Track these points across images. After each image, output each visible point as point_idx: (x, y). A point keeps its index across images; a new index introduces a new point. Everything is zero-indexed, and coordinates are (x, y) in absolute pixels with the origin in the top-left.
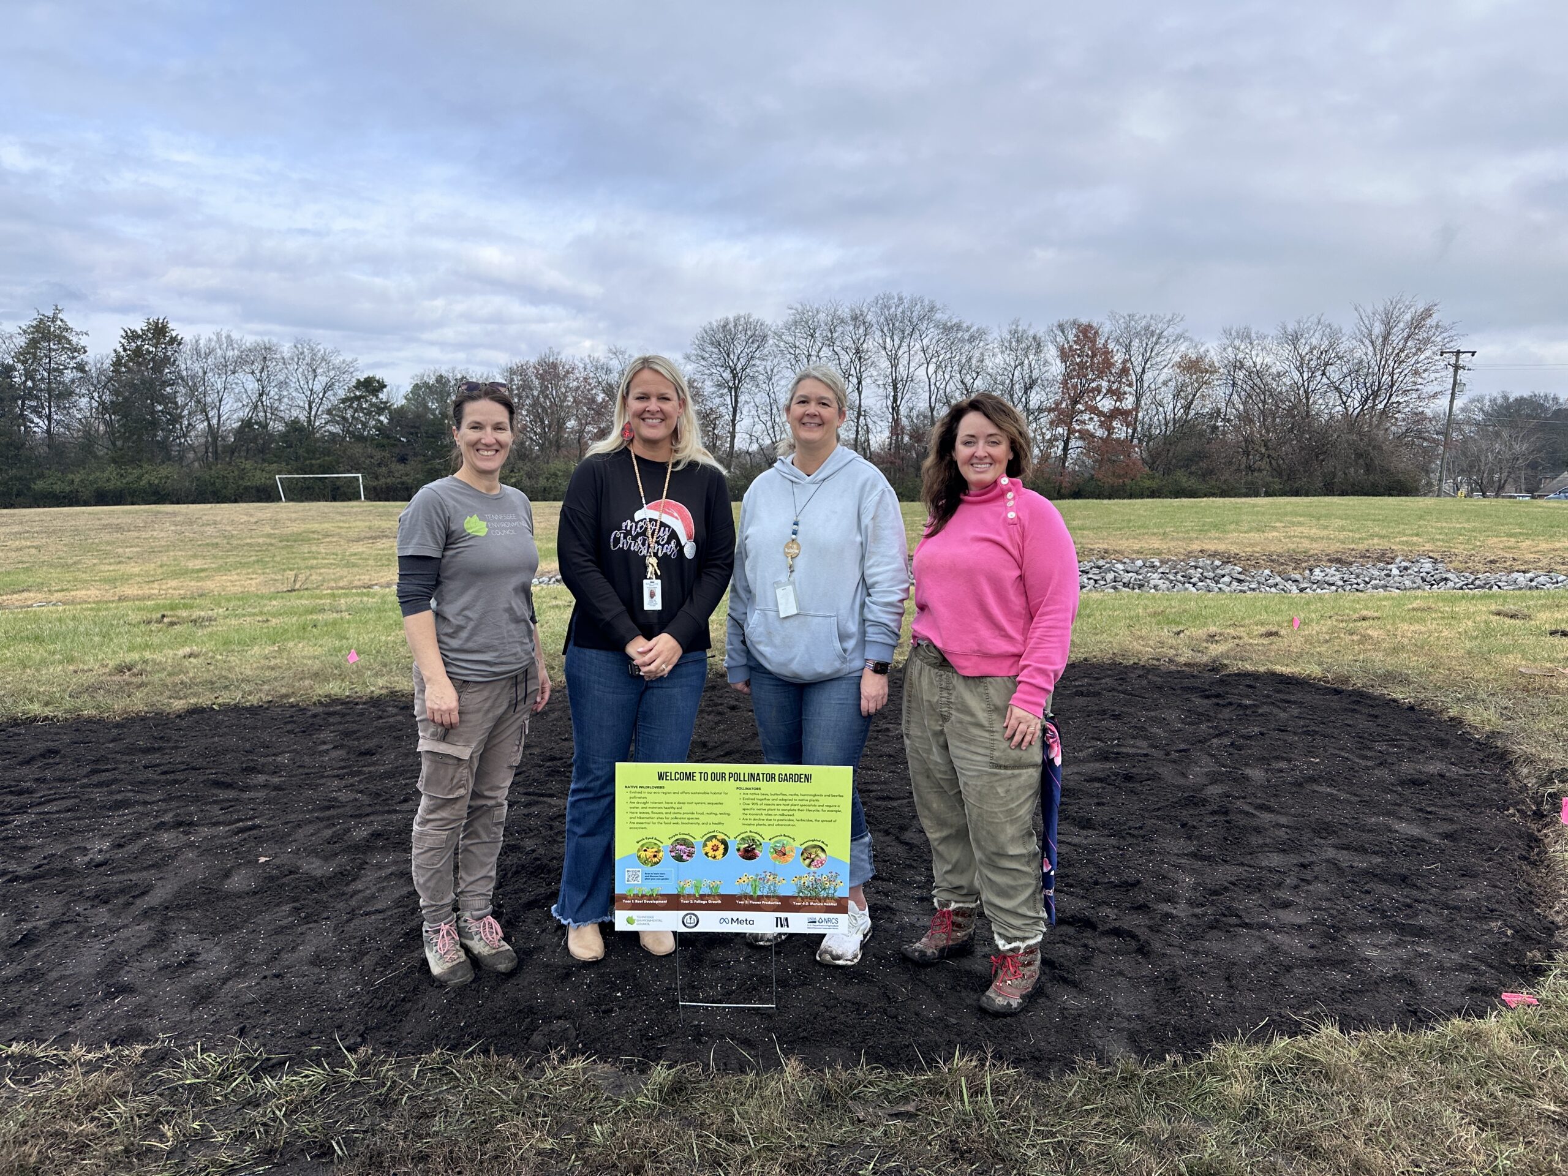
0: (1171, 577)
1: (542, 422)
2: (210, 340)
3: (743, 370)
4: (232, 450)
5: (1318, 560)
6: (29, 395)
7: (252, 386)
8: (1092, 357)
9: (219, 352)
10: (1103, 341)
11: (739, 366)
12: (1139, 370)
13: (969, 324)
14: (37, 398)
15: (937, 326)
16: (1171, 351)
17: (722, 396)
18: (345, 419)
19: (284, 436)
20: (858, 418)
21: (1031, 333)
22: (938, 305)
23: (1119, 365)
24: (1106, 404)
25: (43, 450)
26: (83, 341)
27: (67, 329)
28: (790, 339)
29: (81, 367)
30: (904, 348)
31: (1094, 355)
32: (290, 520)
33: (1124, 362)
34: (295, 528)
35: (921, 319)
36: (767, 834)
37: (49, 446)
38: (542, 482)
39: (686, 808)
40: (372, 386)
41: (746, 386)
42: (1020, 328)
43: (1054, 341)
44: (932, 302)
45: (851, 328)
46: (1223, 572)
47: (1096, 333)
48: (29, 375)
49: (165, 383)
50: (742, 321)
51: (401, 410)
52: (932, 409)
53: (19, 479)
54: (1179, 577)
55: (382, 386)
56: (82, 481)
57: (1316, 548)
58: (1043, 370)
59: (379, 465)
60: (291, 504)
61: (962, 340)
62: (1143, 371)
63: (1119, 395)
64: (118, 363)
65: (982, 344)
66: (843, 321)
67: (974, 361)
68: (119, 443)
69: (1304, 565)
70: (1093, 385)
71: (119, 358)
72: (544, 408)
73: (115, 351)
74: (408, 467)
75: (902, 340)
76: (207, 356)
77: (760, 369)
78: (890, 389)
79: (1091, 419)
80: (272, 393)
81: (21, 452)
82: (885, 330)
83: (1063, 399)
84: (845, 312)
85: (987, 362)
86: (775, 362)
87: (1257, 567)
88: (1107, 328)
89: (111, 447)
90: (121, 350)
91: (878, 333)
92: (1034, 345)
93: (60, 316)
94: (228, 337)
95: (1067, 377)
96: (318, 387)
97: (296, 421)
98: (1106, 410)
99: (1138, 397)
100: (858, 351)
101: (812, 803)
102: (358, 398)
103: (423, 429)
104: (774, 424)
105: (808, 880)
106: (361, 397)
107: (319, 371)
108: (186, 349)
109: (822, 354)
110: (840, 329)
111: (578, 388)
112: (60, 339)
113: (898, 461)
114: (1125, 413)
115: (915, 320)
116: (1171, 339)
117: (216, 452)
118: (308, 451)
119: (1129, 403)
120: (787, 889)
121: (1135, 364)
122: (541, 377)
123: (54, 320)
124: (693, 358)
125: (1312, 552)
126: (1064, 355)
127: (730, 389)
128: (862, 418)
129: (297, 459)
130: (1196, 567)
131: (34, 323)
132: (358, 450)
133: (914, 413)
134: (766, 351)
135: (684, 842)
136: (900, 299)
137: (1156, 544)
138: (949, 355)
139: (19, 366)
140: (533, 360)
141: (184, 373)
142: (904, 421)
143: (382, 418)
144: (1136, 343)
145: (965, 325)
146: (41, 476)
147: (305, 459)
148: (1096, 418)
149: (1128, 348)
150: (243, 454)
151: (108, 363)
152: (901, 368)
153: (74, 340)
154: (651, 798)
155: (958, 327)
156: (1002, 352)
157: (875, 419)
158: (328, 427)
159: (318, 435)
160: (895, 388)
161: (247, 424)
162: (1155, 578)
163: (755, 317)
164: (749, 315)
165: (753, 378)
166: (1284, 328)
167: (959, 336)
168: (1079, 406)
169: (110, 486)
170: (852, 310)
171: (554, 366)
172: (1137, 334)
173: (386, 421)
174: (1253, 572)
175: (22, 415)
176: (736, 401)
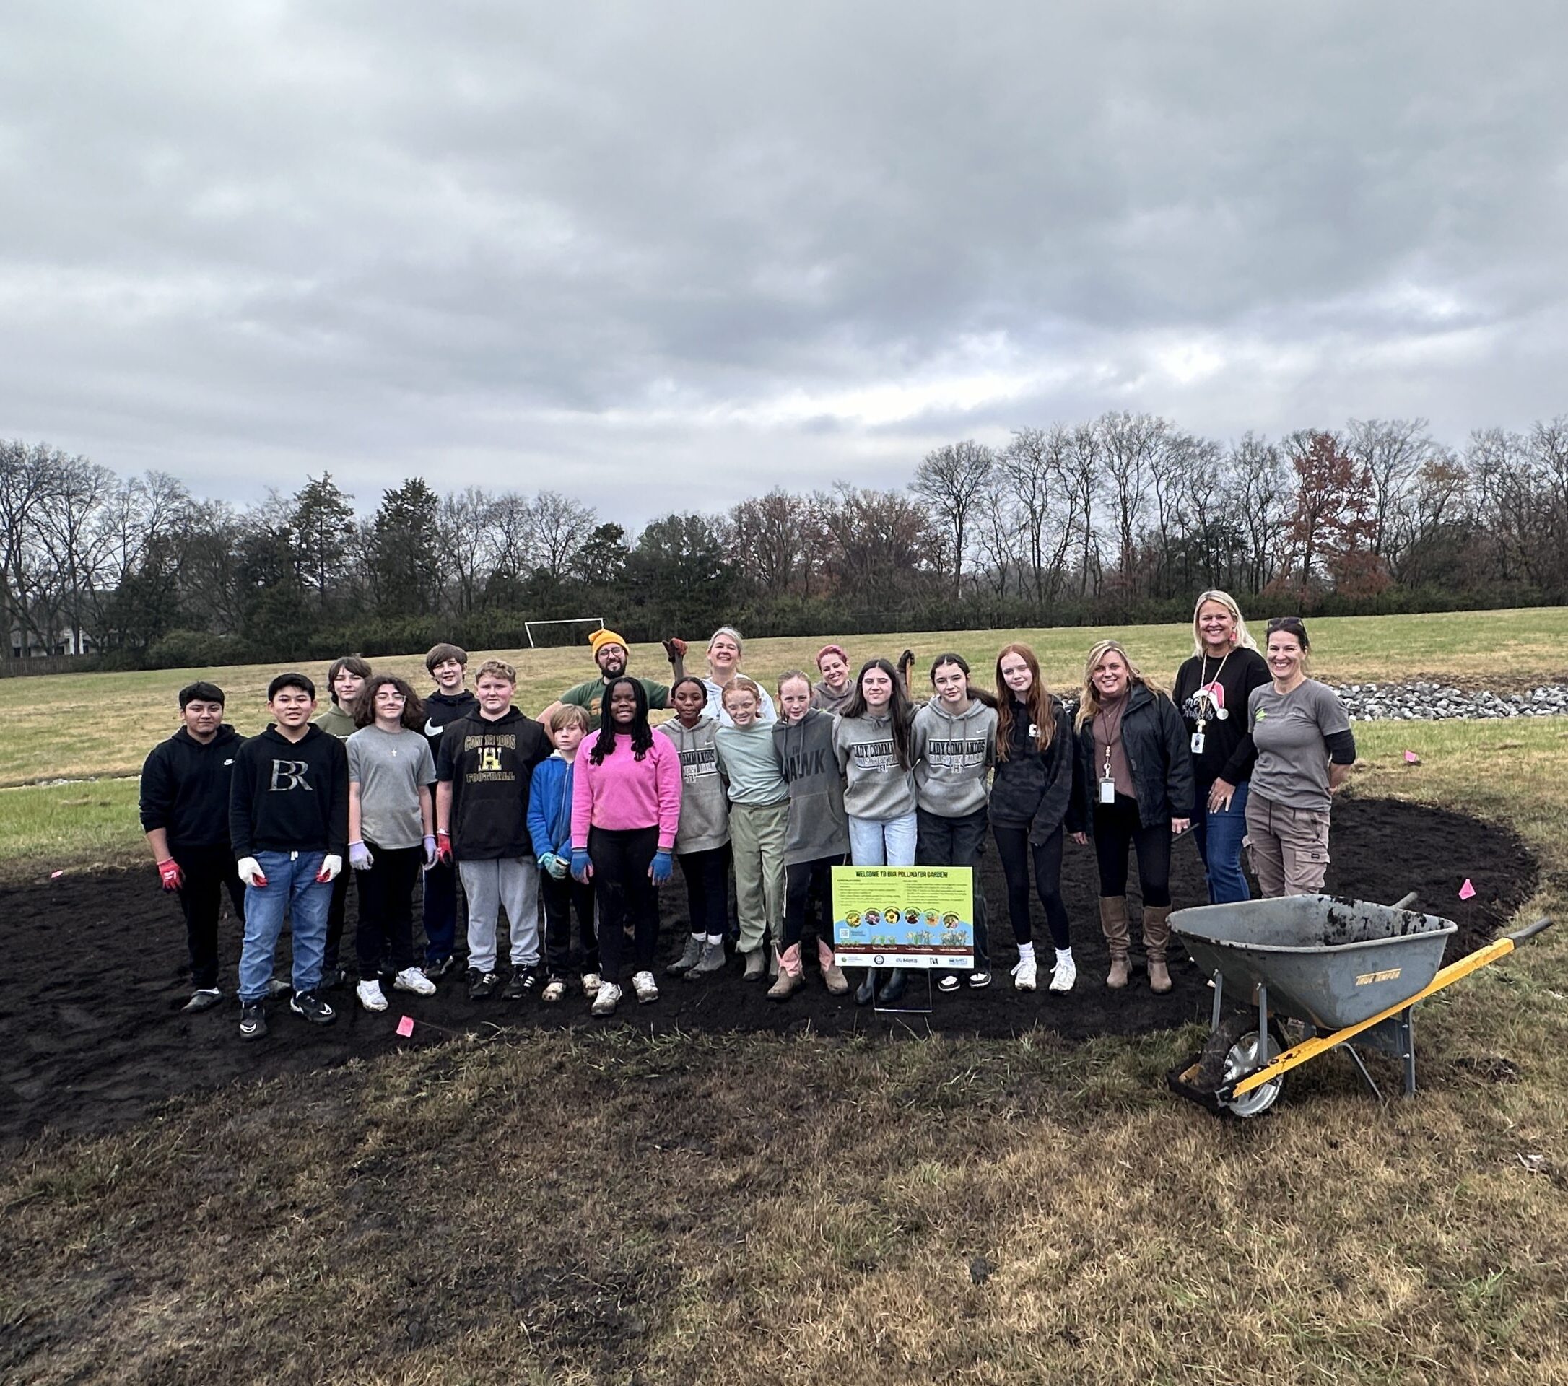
0: (1387, 702)
1: (770, 558)
2: (462, 496)
3: (968, 495)
4: (484, 600)
5: (1542, 680)
6: (304, 555)
7: (501, 537)
8: (1330, 469)
9: (470, 508)
10: (1341, 451)
11: (963, 492)
12: (1382, 478)
13: (1199, 438)
14: (311, 558)
15: (1166, 443)
16: (1415, 457)
17: (946, 523)
18: (585, 565)
19: (530, 584)
20: (1087, 540)
21: (1266, 445)
22: (1167, 421)
23: (1359, 475)
24: (1348, 516)
25: (316, 607)
26: (349, 504)
27: (336, 493)
28: (1015, 464)
29: (348, 528)
30: (1133, 466)
31: (1332, 466)
32: (541, 665)
33: (1366, 471)
34: (547, 674)
35: (1149, 436)
36: (923, 909)
37: (322, 603)
38: (771, 619)
39: (873, 893)
40: (610, 532)
41: (970, 512)
42: (1254, 441)
43: (1290, 453)
44: (1159, 419)
45: (1077, 449)
46: (1440, 695)
47: (1334, 442)
48: (304, 537)
49: (422, 540)
50: (965, 448)
51: (636, 555)
52: (1164, 528)
53: (298, 635)
54: (1396, 702)
55: (620, 532)
56: (352, 635)
57: (1540, 667)
58: (1280, 482)
59: (619, 609)
60: (540, 649)
61: (1193, 456)
62: (1386, 481)
63: (1360, 507)
64: (381, 522)
65: (1214, 459)
66: (1068, 443)
67: (1206, 477)
68: (383, 597)
69: (1526, 685)
70: (1334, 496)
71: (382, 518)
72: (770, 544)
73: (378, 511)
74: (645, 610)
75: (1129, 459)
76: (460, 511)
77: (985, 494)
78: (1119, 509)
79: (1332, 533)
80: (519, 544)
81: (300, 609)
82: (1112, 449)
83: (1301, 513)
84: (1070, 433)
85: (1220, 477)
86: (1000, 487)
87: (1477, 688)
88: (1346, 436)
89: (376, 600)
90: (383, 510)
91: (1105, 453)
92: (1269, 457)
93: (330, 481)
94: (478, 493)
95: (1306, 489)
96: (561, 534)
97: (542, 569)
98: (1346, 522)
99: (1382, 506)
100: (1084, 472)
101: (949, 889)
102: (597, 545)
103: (658, 571)
104: (1000, 549)
105: (948, 936)
106: (601, 544)
107: (562, 520)
108: (441, 506)
109: (1047, 476)
110: (1065, 451)
111: (804, 522)
112: (330, 503)
113: (1129, 583)
114: (1370, 525)
115: (1143, 438)
116: (1415, 445)
117: (469, 603)
118: (553, 598)
119: (1372, 514)
120: (936, 941)
121: (1378, 472)
122: (768, 514)
123: (324, 485)
124: (917, 488)
125: (1536, 672)
126: (1301, 467)
127: (954, 516)
128: (1091, 539)
129: (543, 605)
130: (1413, 691)
131: (307, 489)
132: (598, 595)
133: (1146, 532)
134: (989, 477)
135: (873, 913)
136: (1127, 417)
137: (1376, 668)
138: (1179, 472)
139: (296, 530)
140: (760, 497)
141: (439, 529)
142: (1136, 540)
143: (621, 564)
144: (1377, 451)
145: (1195, 441)
146: (316, 631)
147: (551, 605)
148: (1337, 531)
149: (1369, 457)
150: (494, 603)
151: (372, 523)
152: (1130, 487)
153: (342, 502)
154: (852, 887)
155: (1188, 442)
156: (1236, 467)
157: (1105, 539)
158: (572, 574)
159: (562, 582)
160: (1125, 509)
161: (497, 574)
162: (1371, 704)
163: (977, 444)
164: (972, 442)
165: (978, 504)
166: (1540, 428)
167: (1190, 451)
168: (1319, 520)
169: (377, 638)
170: (1077, 430)
171: (780, 500)
172: (1378, 442)
173: (623, 566)
174: (1472, 694)
175: (298, 576)
176: (961, 528)
